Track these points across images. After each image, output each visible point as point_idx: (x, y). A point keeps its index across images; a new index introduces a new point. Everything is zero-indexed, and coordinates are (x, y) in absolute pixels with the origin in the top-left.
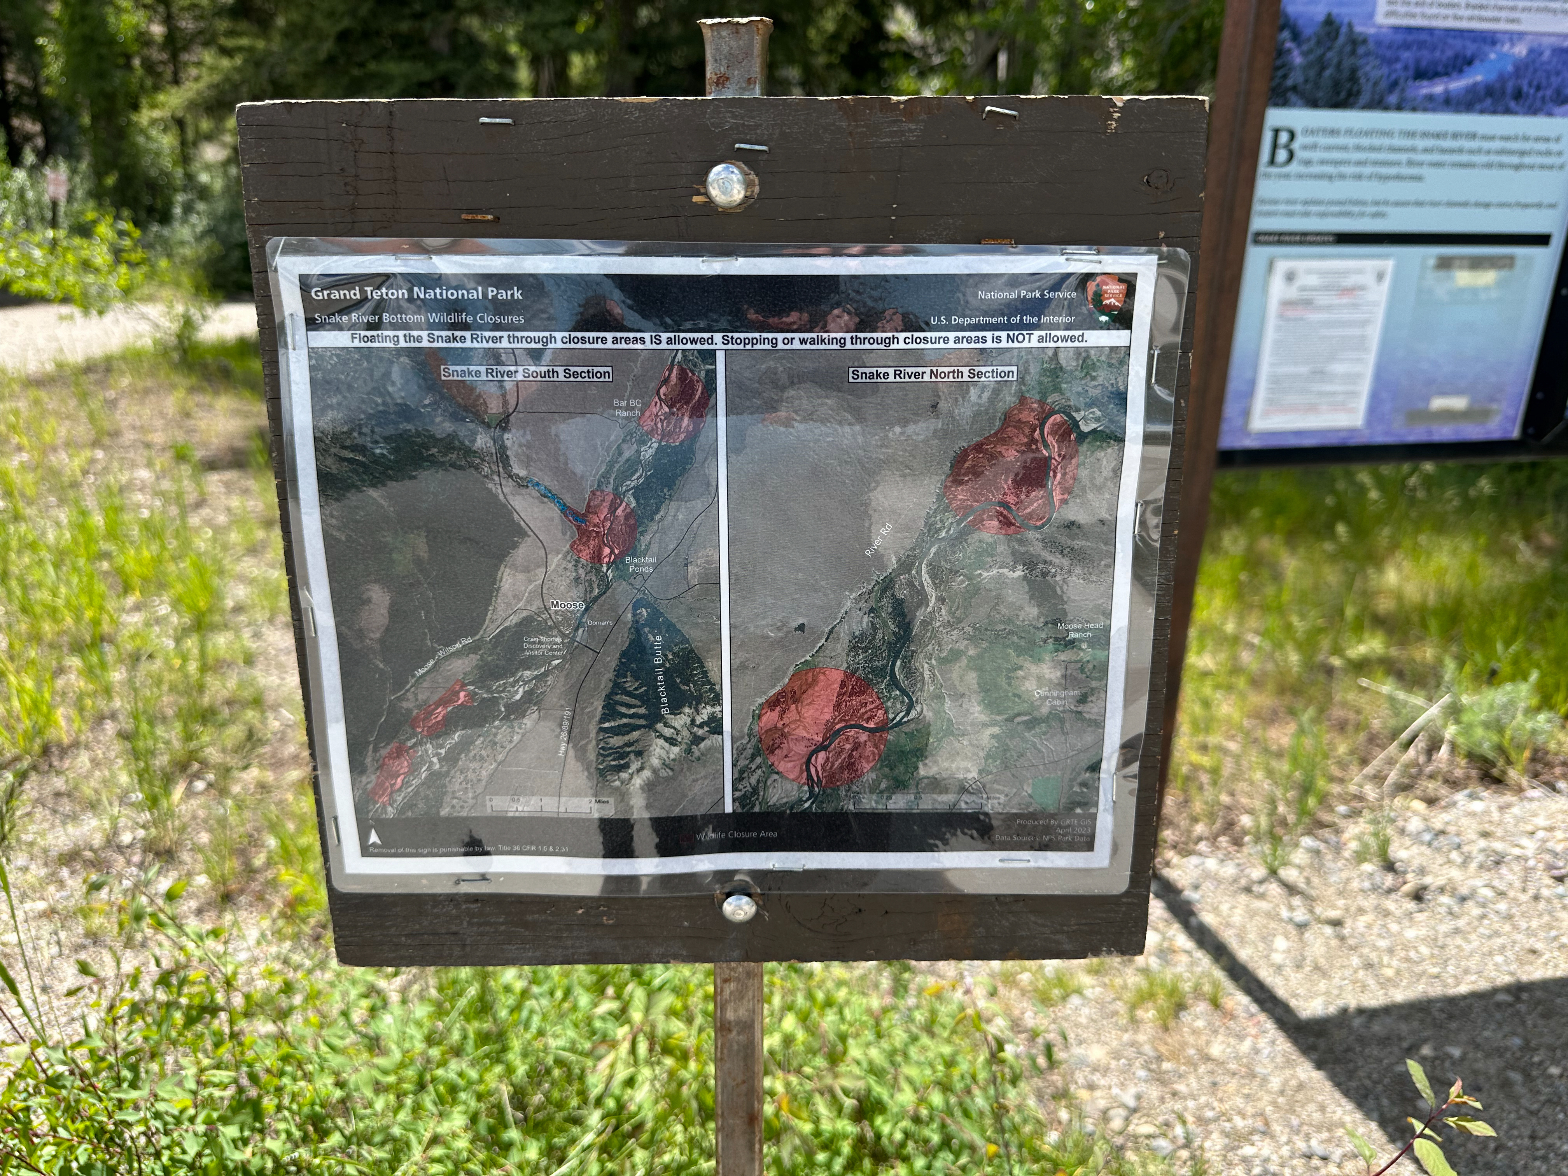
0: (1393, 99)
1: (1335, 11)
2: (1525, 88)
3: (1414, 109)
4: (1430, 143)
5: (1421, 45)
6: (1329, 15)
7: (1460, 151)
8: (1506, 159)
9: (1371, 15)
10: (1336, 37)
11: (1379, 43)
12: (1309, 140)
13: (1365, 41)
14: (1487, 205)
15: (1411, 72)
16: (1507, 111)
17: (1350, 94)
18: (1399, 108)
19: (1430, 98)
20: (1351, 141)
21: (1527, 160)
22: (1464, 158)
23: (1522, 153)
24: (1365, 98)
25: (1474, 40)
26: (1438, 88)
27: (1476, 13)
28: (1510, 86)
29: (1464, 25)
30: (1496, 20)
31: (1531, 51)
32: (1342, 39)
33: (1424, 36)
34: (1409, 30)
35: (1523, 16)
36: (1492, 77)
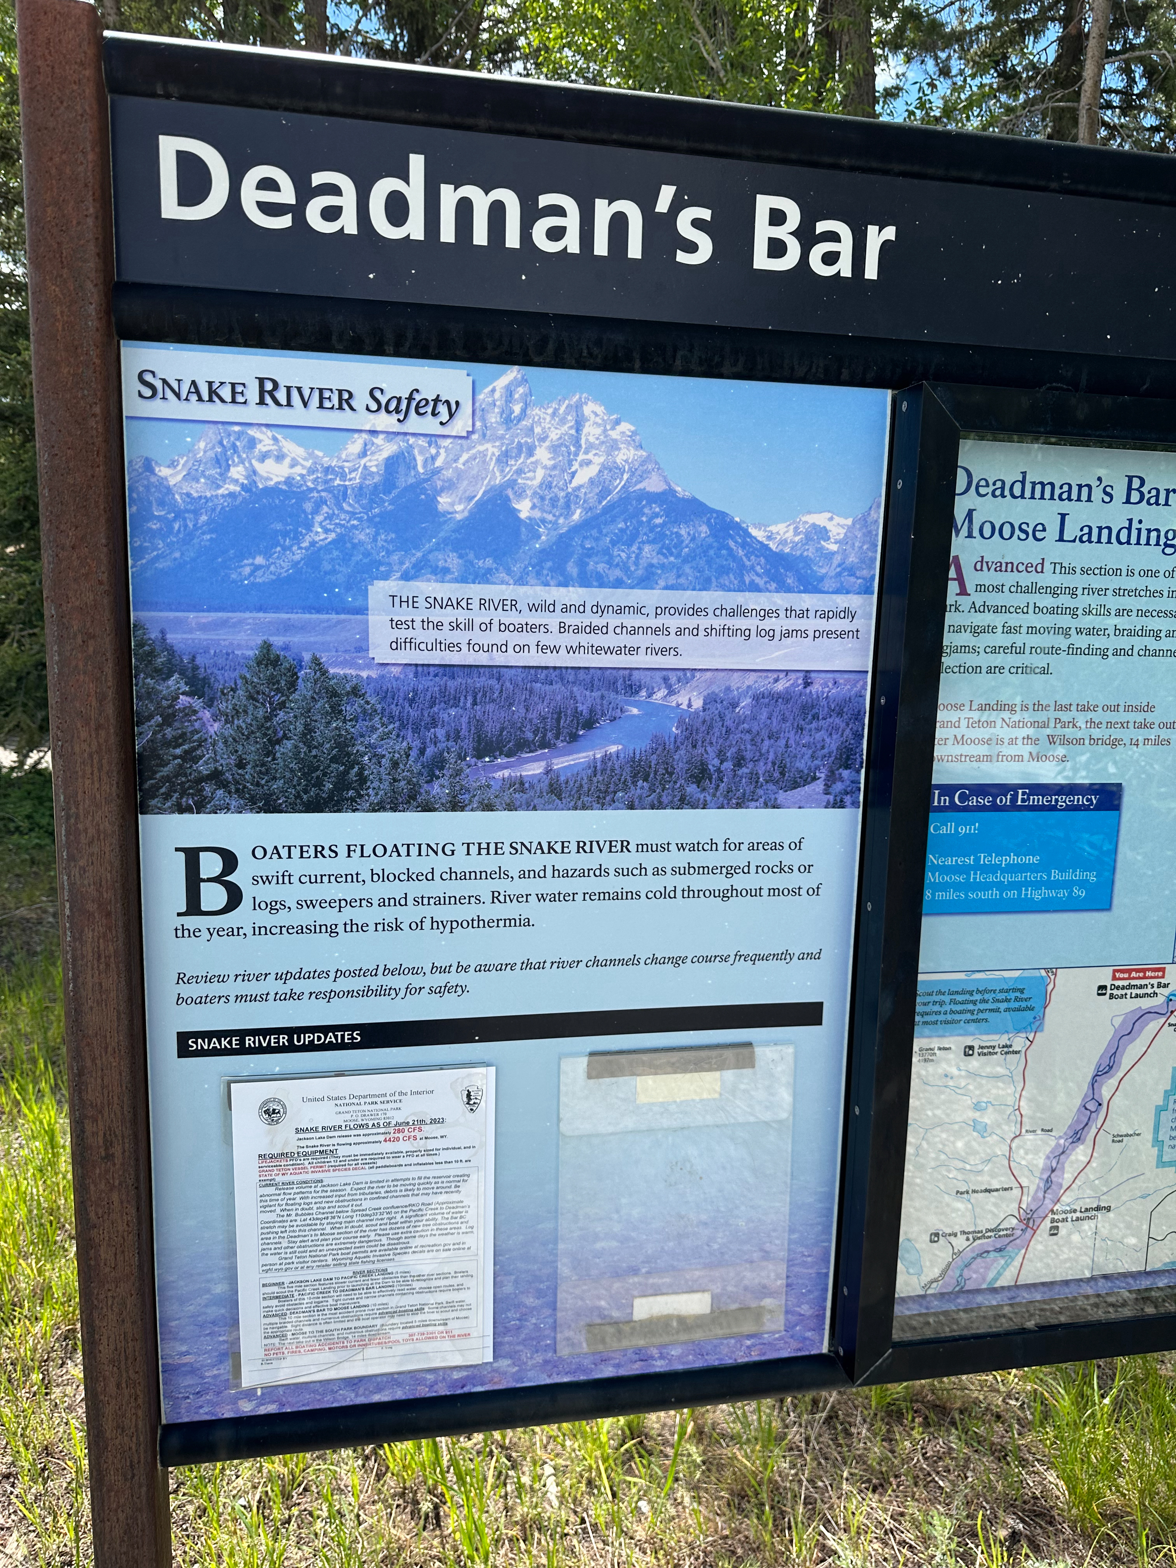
0: (439, 789)
1: (277, 641)
2: (713, 762)
3: (489, 807)
4: (536, 862)
5: (478, 696)
6: (267, 647)
7: (602, 872)
8: (697, 882)
9: (362, 648)
10: (292, 685)
11: (386, 694)
12: (271, 867)
13: (355, 692)
14: (677, 961)
15: (468, 744)
16: (683, 802)
17: (342, 784)
18: (455, 806)
19: (520, 785)
20: (363, 866)
21: (740, 882)
22: (612, 884)
23: (730, 871)
24: (376, 789)
25: (591, 686)
26: (533, 769)
27: (584, 639)
28: (681, 760)
29: (563, 660)
30: (632, 651)
31: (710, 700)
32: (304, 689)
33: (480, 682)
34: (448, 669)
35: (682, 642)
36: (641, 745)
